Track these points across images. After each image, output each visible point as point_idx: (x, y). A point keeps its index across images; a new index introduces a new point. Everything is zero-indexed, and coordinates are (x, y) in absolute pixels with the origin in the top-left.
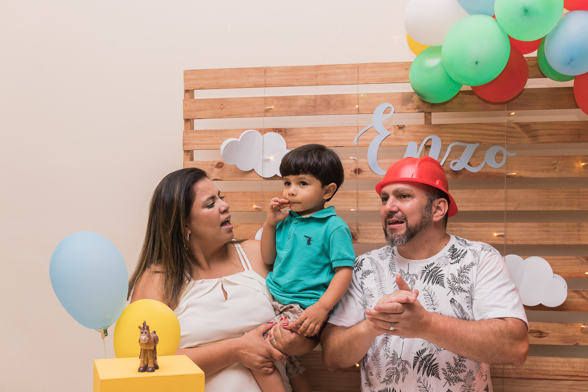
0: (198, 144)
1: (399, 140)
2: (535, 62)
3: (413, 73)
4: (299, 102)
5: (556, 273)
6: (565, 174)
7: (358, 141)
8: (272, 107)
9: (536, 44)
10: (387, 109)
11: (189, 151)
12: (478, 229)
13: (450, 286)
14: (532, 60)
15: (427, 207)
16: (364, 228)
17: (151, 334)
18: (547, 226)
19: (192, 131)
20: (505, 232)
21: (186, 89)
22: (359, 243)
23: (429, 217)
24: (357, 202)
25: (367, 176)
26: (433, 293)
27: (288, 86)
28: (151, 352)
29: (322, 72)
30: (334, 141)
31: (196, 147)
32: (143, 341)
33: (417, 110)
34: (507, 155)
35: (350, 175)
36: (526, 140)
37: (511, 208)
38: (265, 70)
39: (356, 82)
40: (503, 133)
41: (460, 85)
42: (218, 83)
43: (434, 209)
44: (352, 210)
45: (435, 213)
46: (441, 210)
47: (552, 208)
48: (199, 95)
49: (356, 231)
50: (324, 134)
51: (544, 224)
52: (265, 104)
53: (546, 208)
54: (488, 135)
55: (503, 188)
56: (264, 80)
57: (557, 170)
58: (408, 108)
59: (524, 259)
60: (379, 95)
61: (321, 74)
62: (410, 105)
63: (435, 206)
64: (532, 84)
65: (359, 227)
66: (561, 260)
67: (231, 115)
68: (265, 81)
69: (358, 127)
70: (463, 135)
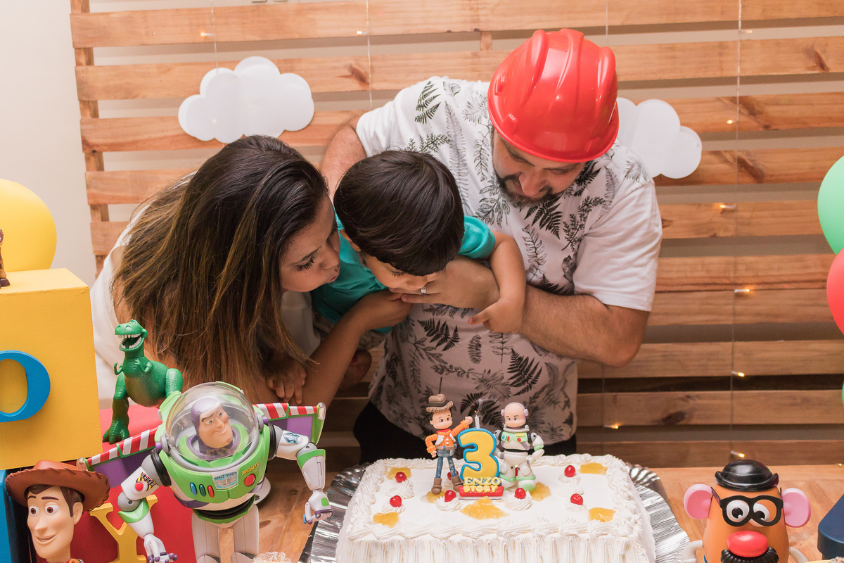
5: (685, 125)
13: (568, 237)
16: (381, 64)
22: (374, 90)
37: (616, 22)
49: (368, 70)
59: (637, 105)
65: (374, 63)
66: (692, 103)
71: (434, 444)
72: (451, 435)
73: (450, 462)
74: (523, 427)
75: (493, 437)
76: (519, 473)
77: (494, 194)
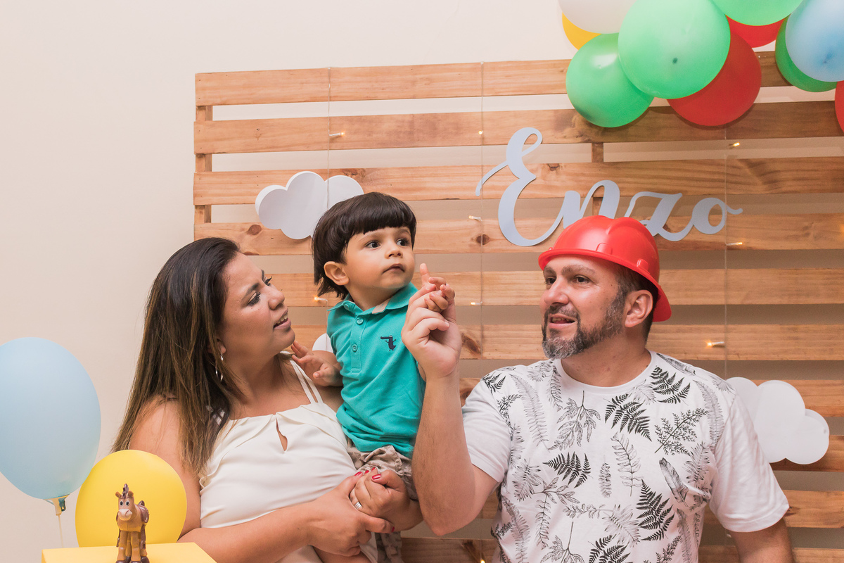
0: (219, 195)
1: (549, 187)
2: (772, 60)
3: (573, 77)
4: (386, 126)
5: (810, 408)
6: (824, 245)
7: (482, 190)
8: (342, 134)
9: (774, 31)
10: (531, 138)
11: (203, 207)
12: (680, 335)
13: (660, 439)
14: (767, 57)
15: (616, 301)
16: (493, 333)
17: (136, 507)
18: (795, 330)
19: (209, 173)
20: (726, 339)
21: (199, 105)
22: (485, 359)
23: (618, 319)
24: (482, 291)
25: (498, 247)
26: (630, 447)
27: (368, 98)
28: (137, 536)
29: (422, 76)
30: (443, 189)
31: (215, 199)
32: (123, 517)
33: (579, 139)
34: (728, 213)
35: (471, 246)
36: (760, 188)
37: (736, 300)
38: (330, 73)
39: (479, 93)
40: (721, 177)
41: (649, 97)
42: (251, 94)
43: (628, 307)
44: (473, 304)
45: (629, 313)
46: (641, 310)
47: (803, 301)
48: (219, 113)
49: (480, 339)
50: (427, 179)
51: (792, 326)
52: (330, 129)
53: (793, 301)
54: (697, 181)
55: (722, 267)
56: (327, 89)
57: (811, 237)
58: (565, 135)
59: (758, 385)
60: (516, 114)
61: (421, 79)
62: (568, 131)
63: (630, 301)
64: (768, 95)
65: (486, 333)
66: (818, 386)
67: (273, 147)
68: (330, 92)
69: (482, 166)
70: (655, 181)
77: (572, 417)
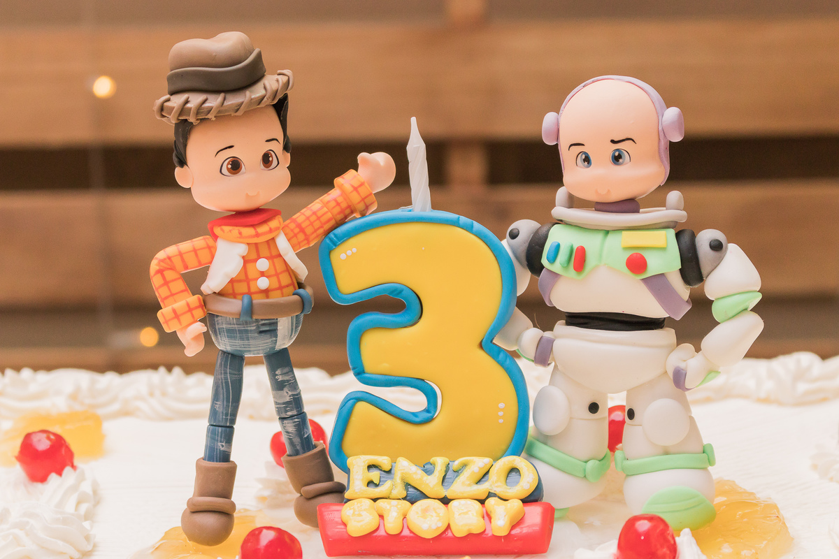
71: (196, 290)
72: (283, 243)
73: (284, 385)
74: (656, 198)
75: (498, 253)
76: (629, 430)
